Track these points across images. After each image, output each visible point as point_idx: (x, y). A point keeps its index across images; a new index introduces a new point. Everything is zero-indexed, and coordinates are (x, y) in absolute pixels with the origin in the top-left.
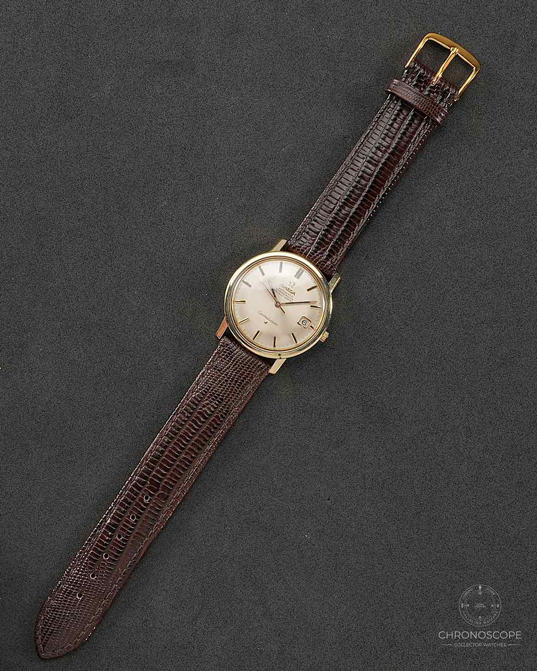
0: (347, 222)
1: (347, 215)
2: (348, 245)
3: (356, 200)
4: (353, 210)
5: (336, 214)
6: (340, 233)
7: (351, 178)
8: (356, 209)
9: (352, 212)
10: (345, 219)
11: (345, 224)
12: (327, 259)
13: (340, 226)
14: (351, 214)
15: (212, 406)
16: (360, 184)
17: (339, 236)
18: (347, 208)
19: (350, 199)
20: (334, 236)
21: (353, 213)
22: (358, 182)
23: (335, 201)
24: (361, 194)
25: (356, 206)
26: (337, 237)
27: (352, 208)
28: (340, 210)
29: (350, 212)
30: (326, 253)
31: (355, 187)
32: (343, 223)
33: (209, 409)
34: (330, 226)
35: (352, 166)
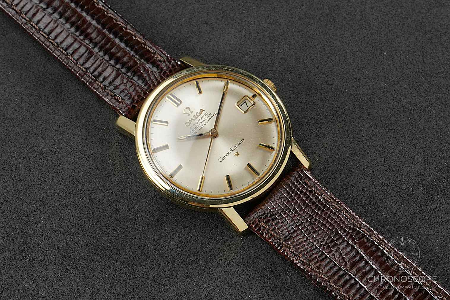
0: (110, 33)
1: (99, 32)
2: (141, 37)
3: (80, 17)
4: (94, 22)
5: (96, 45)
6: (123, 45)
7: (46, 20)
8: (93, 19)
9: (96, 25)
10: (104, 35)
11: (112, 36)
12: (158, 67)
13: (113, 44)
14: (99, 27)
15: (344, 248)
16: (59, 7)
17: (127, 46)
18: (89, 31)
19: (76, 25)
20: (126, 53)
21: (98, 24)
22: (55, 10)
23: (76, 45)
24: (73, 9)
25: (89, 18)
26: (128, 49)
27: (90, 24)
28: (91, 40)
29: (96, 28)
30: (149, 66)
31: (61, 15)
32: (109, 39)
33: (347, 254)
34: (112, 56)
35: (30, 15)
